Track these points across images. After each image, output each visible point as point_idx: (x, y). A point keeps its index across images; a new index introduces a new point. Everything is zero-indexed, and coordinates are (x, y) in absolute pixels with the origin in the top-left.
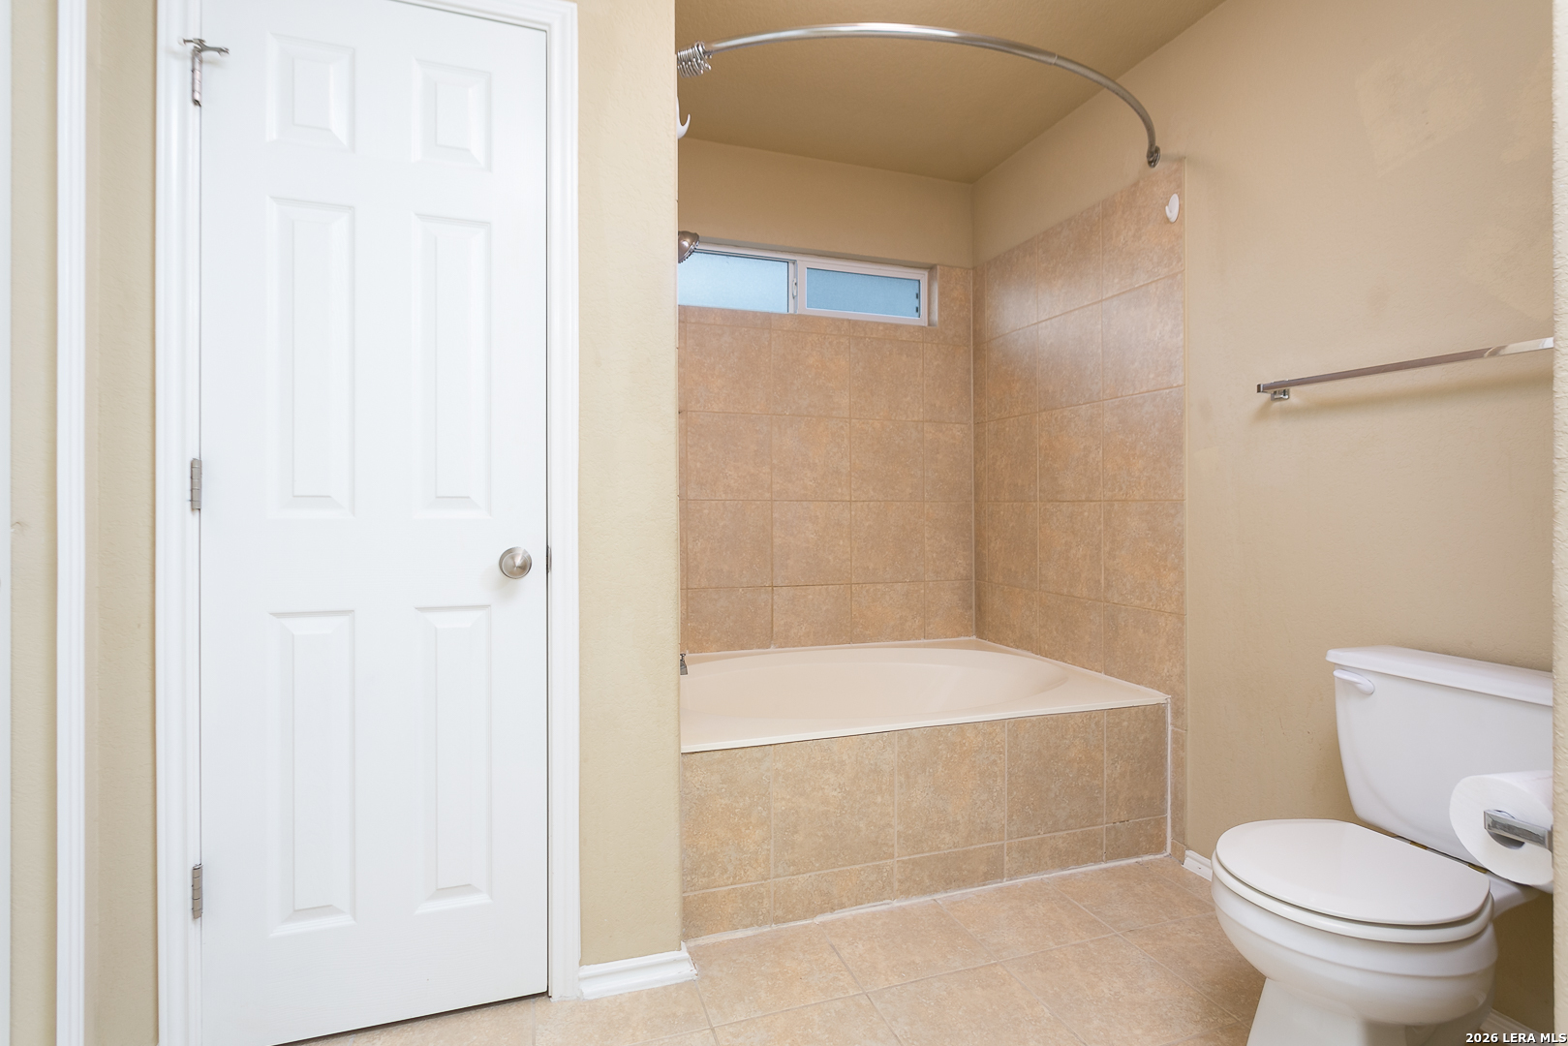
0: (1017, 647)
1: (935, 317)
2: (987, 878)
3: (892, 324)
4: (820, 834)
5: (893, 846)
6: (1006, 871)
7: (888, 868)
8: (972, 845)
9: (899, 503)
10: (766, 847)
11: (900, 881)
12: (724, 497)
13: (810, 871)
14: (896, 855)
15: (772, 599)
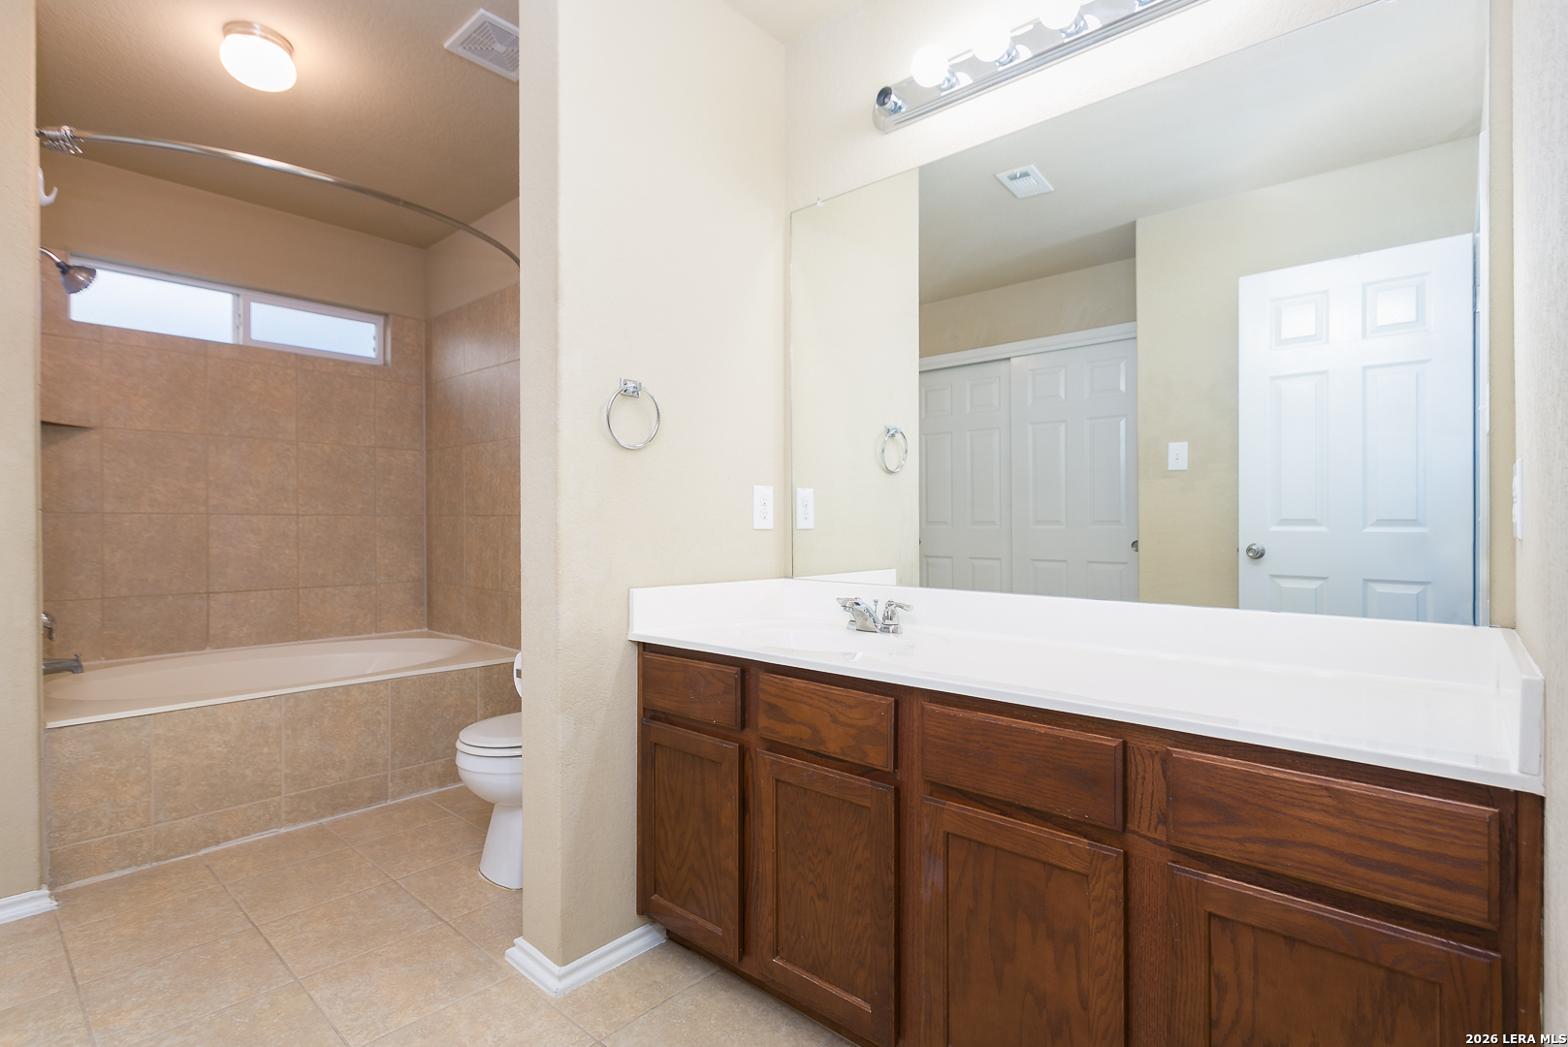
0: (453, 633)
1: (389, 357)
2: (371, 801)
3: (342, 361)
4: (204, 783)
5: (280, 786)
6: (390, 794)
7: (275, 804)
8: (358, 777)
9: (349, 517)
10: (145, 799)
11: (287, 813)
12: (149, 510)
13: (194, 814)
14: (283, 792)
15: (208, 604)
